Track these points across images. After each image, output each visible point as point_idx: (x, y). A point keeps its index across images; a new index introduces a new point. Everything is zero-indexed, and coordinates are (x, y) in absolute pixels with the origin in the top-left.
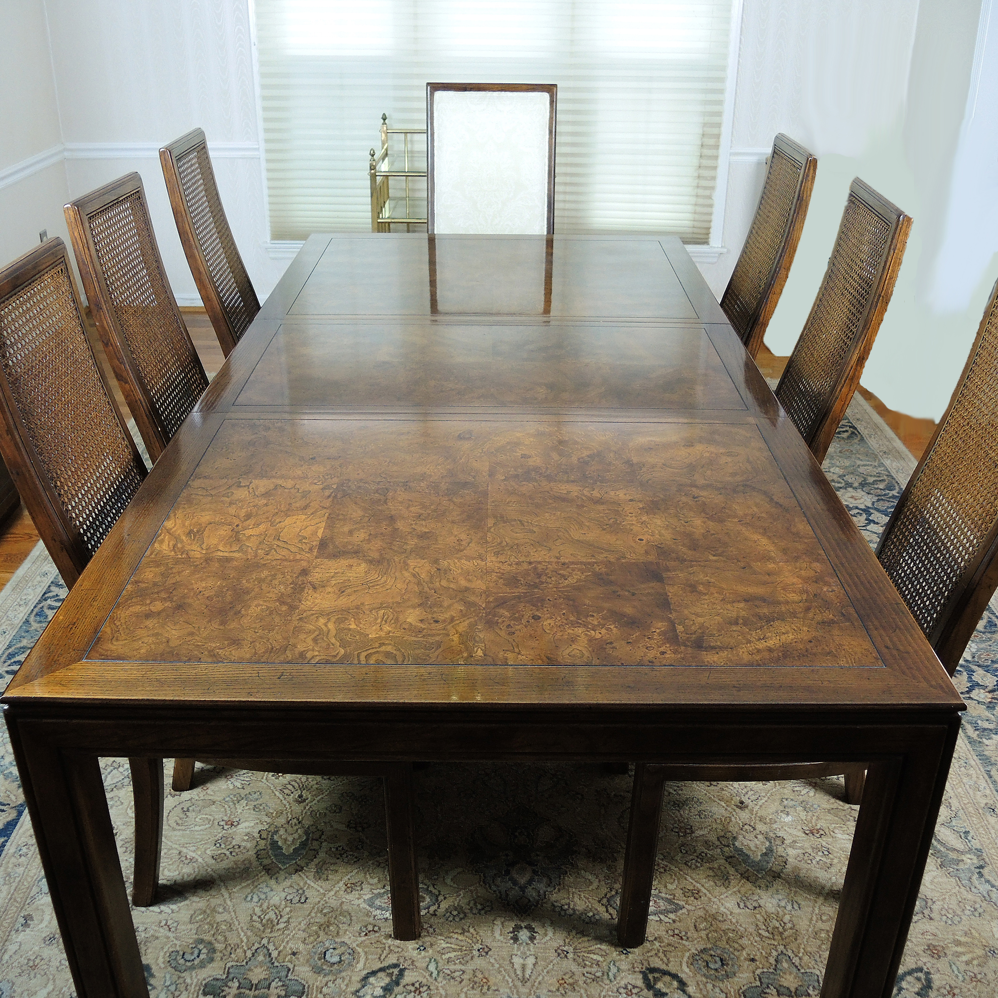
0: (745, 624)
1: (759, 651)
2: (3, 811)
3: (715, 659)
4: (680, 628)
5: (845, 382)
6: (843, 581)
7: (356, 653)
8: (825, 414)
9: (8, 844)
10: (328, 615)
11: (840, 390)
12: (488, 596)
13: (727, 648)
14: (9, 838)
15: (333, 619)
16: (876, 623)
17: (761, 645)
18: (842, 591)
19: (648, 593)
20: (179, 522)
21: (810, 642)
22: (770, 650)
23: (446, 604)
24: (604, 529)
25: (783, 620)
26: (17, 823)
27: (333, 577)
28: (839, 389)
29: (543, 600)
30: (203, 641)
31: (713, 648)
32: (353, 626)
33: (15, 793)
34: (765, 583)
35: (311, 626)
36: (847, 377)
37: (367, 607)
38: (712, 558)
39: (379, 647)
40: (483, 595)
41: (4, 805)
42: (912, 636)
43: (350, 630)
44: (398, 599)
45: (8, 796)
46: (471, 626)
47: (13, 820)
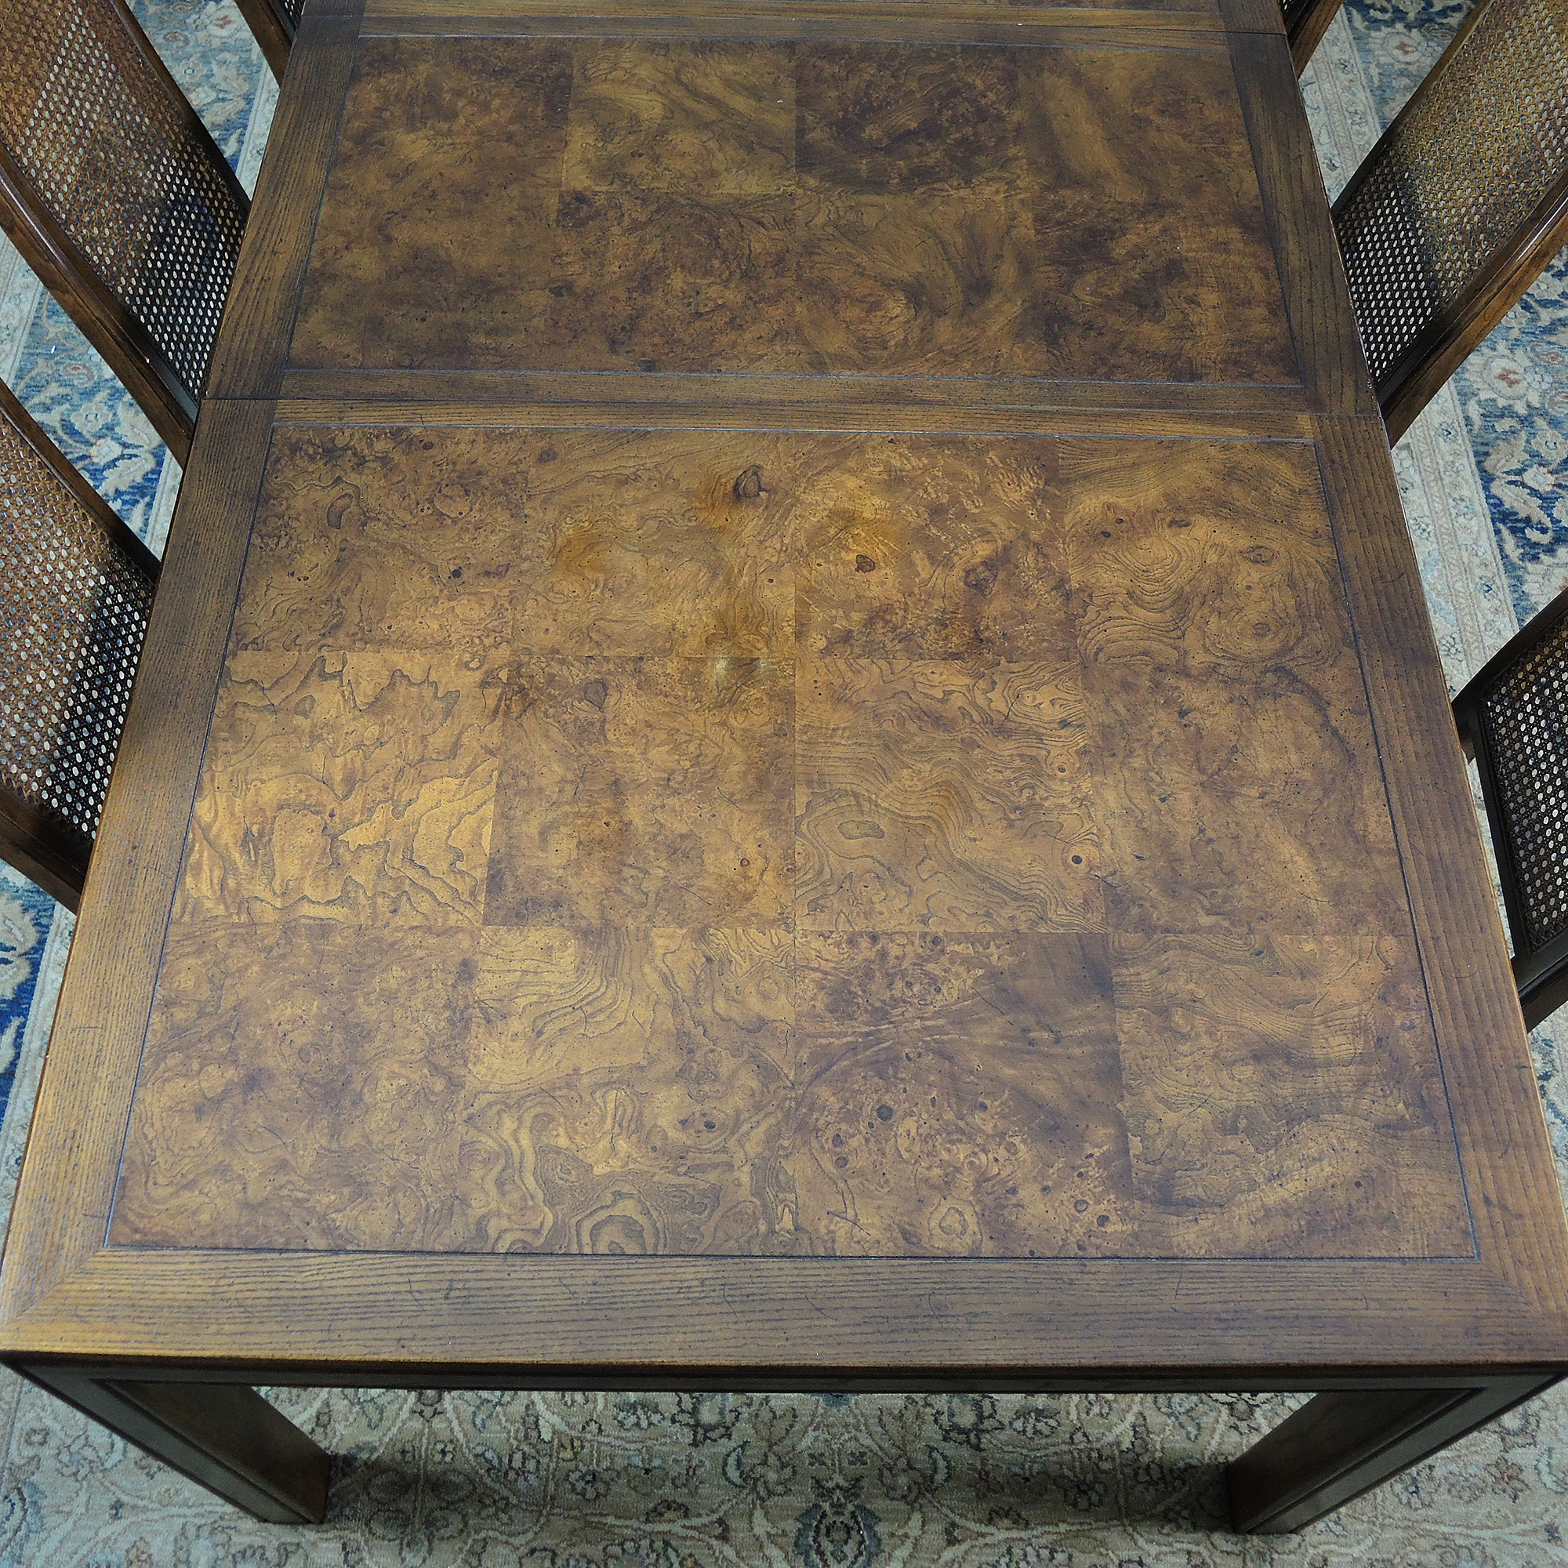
0: (1249, 1132)
1: (1268, 1213)
2: (6, 962)
3: (1191, 1237)
4: (1136, 1144)
5: (1500, 289)
6: (1432, 996)
7: (574, 1221)
8: (1450, 334)
9: (27, 1030)
10: (519, 1104)
11: (1487, 303)
12: (799, 1045)
13: (1213, 1204)
14: (26, 1017)
15: (528, 1120)
16: (1477, 1128)
17: (1274, 1195)
18: (1428, 1030)
19: (1085, 1036)
20: (222, 801)
21: (1358, 1184)
22: (1286, 1212)
23: (724, 1071)
24: (1011, 825)
25: (1317, 1118)
26: (34, 986)
27: (519, 985)
28: (1484, 300)
29: (898, 1058)
30: (307, 1187)
31: (1190, 1204)
32: (563, 1142)
33: (19, 924)
34: (1292, 1004)
35: (490, 1142)
36: (1505, 283)
37: (585, 1081)
38: (1205, 920)
39: (614, 1203)
40: (791, 1042)
41: (7, 949)
42: (1533, 1165)
43: (558, 1151)
44: (639, 1058)
45: (10, 931)
46: (772, 1138)
47: (27, 980)
